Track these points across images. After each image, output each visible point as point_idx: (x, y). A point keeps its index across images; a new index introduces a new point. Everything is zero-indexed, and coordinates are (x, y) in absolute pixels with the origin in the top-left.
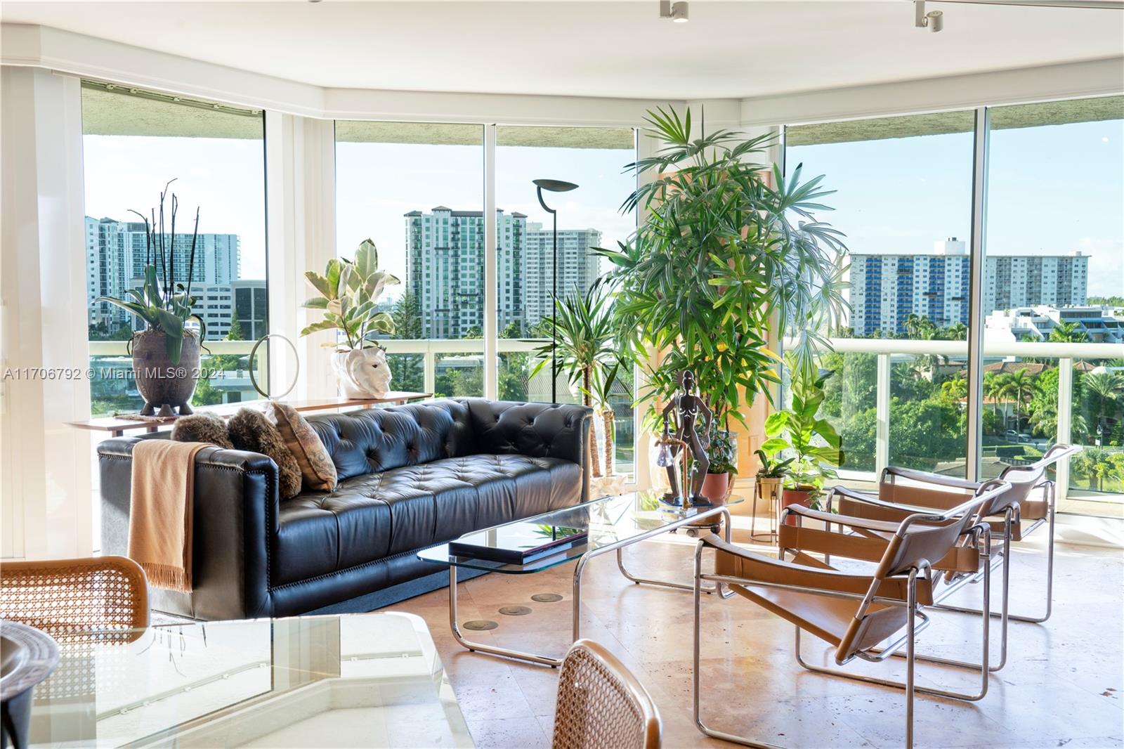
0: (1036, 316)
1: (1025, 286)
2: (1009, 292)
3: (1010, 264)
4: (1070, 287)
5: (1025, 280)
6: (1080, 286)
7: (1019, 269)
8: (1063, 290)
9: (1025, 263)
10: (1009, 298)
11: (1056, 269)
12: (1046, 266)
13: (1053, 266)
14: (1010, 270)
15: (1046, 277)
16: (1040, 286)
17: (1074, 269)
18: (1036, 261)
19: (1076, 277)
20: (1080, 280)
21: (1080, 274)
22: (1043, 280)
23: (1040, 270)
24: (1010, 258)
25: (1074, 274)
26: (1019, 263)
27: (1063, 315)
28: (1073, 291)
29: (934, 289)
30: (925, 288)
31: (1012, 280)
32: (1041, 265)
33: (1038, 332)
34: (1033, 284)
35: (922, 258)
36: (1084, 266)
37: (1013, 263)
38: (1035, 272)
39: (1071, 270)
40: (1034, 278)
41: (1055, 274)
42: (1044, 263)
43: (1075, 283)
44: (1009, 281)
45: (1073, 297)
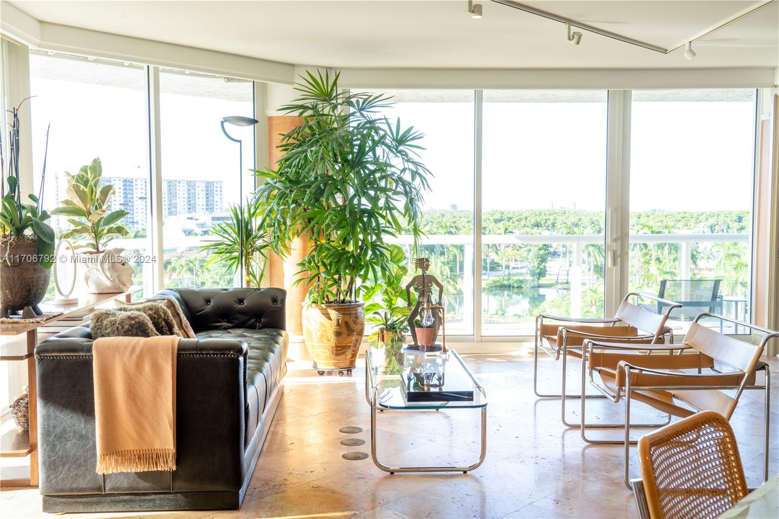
0: (196, 219)
1: (186, 200)
2: (176, 204)
3: (176, 185)
4: (213, 201)
5: (186, 196)
6: (219, 201)
7: (181, 188)
8: (209, 203)
9: (185, 185)
10: (176, 207)
11: (204, 189)
12: (198, 187)
13: (203, 187)
14: (176, 189)
15: (198, 194)
16: (195, 200)
17: (215, 189)
18: (192, 184)
19: (217, 194)
20: (219, 196)
21: (219, 193)
22: (197, 196)
23: (195, 189)
24: (176, 181)
25: (215, 193)
26: (181, 184)
27: (214, 219)
28: (215, 204)
29: (126, 201)
30: (120, 200)
31: (178, 196)
32: (195, 186)
33: (199, 231)
34: (191, 199)
35: (117, 180)
36: (221, 188)
37: (178, 184)
38: (192, 191)
39: (213, 190)
40: (191, 195)
41: (204, 192)
42: (197, 185)
43: (216, 198)
44: (176, 196)
45: (215, 207)
